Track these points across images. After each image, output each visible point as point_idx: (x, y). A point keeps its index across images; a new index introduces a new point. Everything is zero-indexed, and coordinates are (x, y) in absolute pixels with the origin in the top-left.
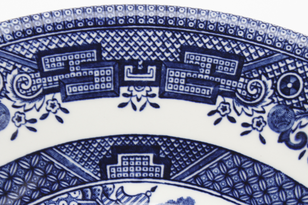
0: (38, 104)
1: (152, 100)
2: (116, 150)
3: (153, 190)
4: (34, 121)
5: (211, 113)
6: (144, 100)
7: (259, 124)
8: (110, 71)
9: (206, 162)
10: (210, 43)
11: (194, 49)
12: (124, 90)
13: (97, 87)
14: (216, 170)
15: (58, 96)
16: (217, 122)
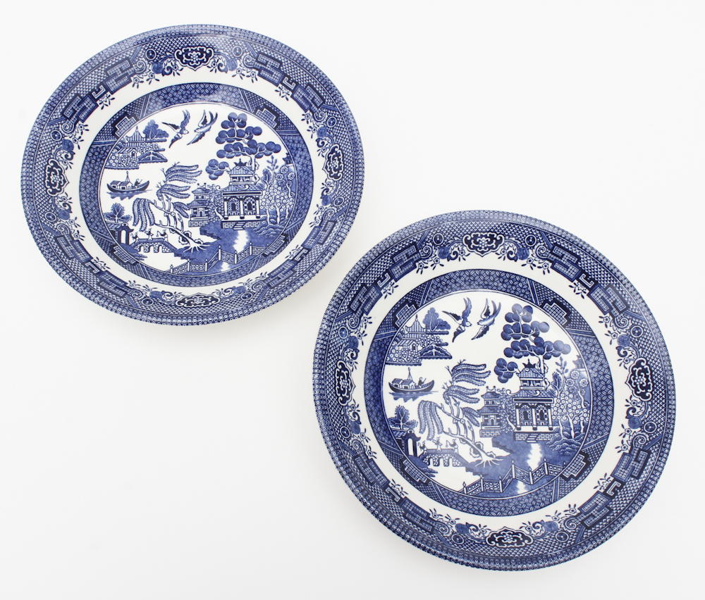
0: (76, 130)
1: (110, 98)
2: (113, 125)
3: (137, 128)
4: (80, 137)
5: (133, 86)
6: (108, 100)
7: (152, 76)
8: (88, 100)
9: (145, 104)
10: (113, 62)
11: (109, 68)
12: (98, 102)
13: (89, 109)
14: (151, 104)
15: (80, 122)
16: (138, 87)
